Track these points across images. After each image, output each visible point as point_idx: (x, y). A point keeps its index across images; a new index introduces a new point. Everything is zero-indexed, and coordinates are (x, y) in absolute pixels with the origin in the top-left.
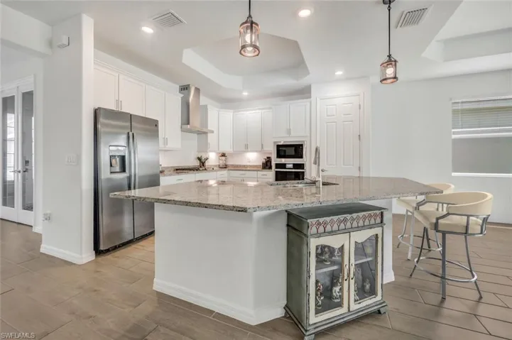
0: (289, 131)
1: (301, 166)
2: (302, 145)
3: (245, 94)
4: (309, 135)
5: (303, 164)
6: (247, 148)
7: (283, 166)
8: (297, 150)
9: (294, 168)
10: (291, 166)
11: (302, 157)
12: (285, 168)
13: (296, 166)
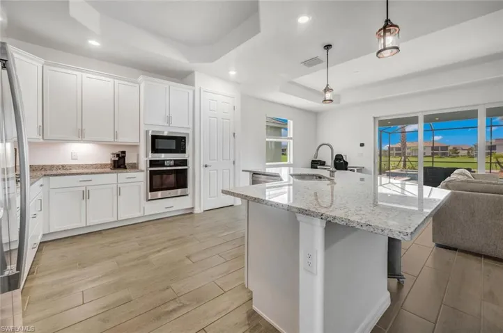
0: (169, 119)
1: (184, 162)
2: (184, 138)
3: (94, 43)
4: (191, 126)
5: (186, 160)
6: (81, 136)
7: (161, 163)
8: (179, 143)
9: (175, 165)
10: (172, 163)
11: (184, 152)
12: (164, 166)
13: (177, 163)
